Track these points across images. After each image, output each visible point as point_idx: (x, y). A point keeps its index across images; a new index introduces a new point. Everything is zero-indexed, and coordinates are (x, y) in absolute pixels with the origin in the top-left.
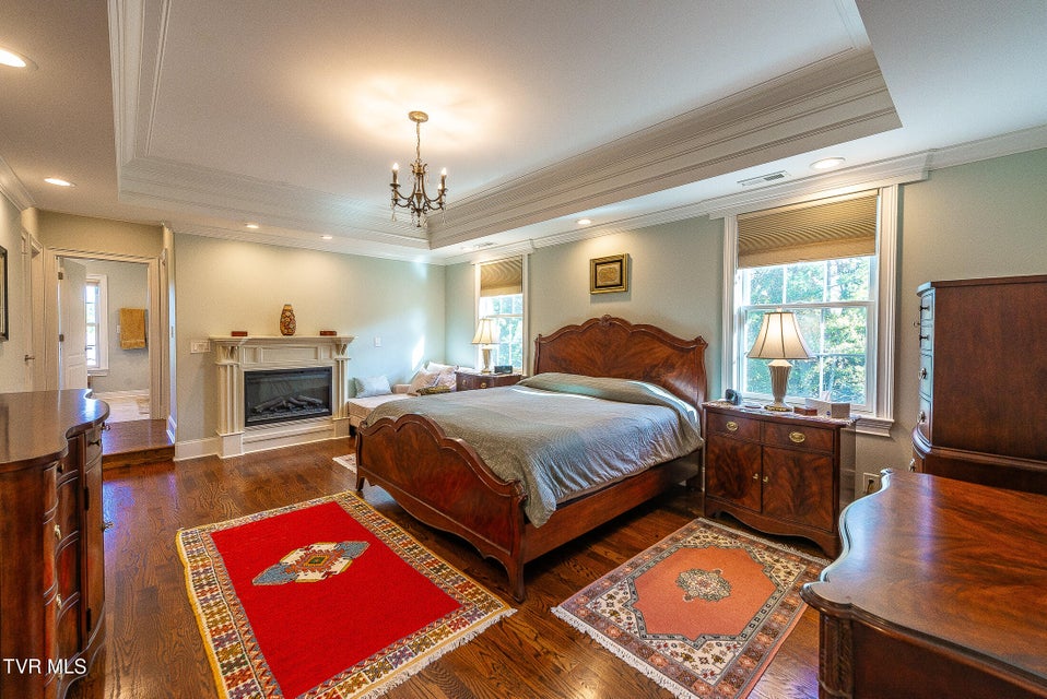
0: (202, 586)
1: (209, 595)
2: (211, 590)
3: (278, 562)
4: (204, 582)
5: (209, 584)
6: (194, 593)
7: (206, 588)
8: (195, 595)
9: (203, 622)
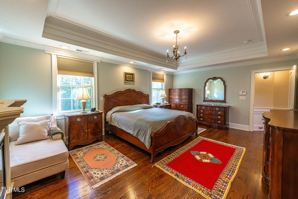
0: (233, 171)
1: (233, 168)
2: (231, 169)
3: (211, 162)
4: (231, 172)
5: (230, 171)
6: (236, 171)
7: (232, 170)
8: (236, 170)
9: (239, 164)
